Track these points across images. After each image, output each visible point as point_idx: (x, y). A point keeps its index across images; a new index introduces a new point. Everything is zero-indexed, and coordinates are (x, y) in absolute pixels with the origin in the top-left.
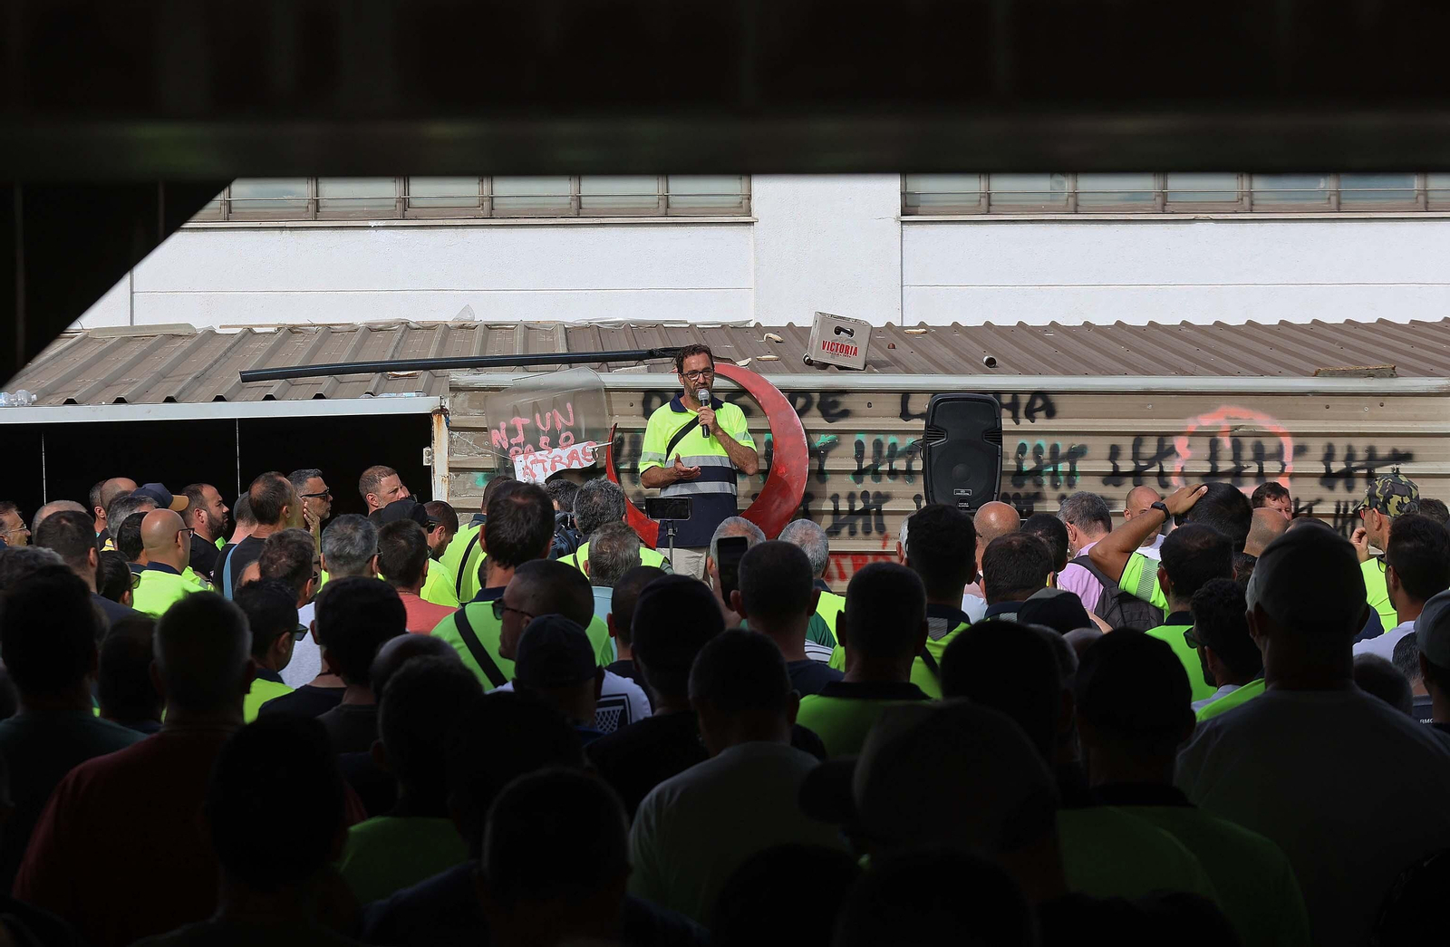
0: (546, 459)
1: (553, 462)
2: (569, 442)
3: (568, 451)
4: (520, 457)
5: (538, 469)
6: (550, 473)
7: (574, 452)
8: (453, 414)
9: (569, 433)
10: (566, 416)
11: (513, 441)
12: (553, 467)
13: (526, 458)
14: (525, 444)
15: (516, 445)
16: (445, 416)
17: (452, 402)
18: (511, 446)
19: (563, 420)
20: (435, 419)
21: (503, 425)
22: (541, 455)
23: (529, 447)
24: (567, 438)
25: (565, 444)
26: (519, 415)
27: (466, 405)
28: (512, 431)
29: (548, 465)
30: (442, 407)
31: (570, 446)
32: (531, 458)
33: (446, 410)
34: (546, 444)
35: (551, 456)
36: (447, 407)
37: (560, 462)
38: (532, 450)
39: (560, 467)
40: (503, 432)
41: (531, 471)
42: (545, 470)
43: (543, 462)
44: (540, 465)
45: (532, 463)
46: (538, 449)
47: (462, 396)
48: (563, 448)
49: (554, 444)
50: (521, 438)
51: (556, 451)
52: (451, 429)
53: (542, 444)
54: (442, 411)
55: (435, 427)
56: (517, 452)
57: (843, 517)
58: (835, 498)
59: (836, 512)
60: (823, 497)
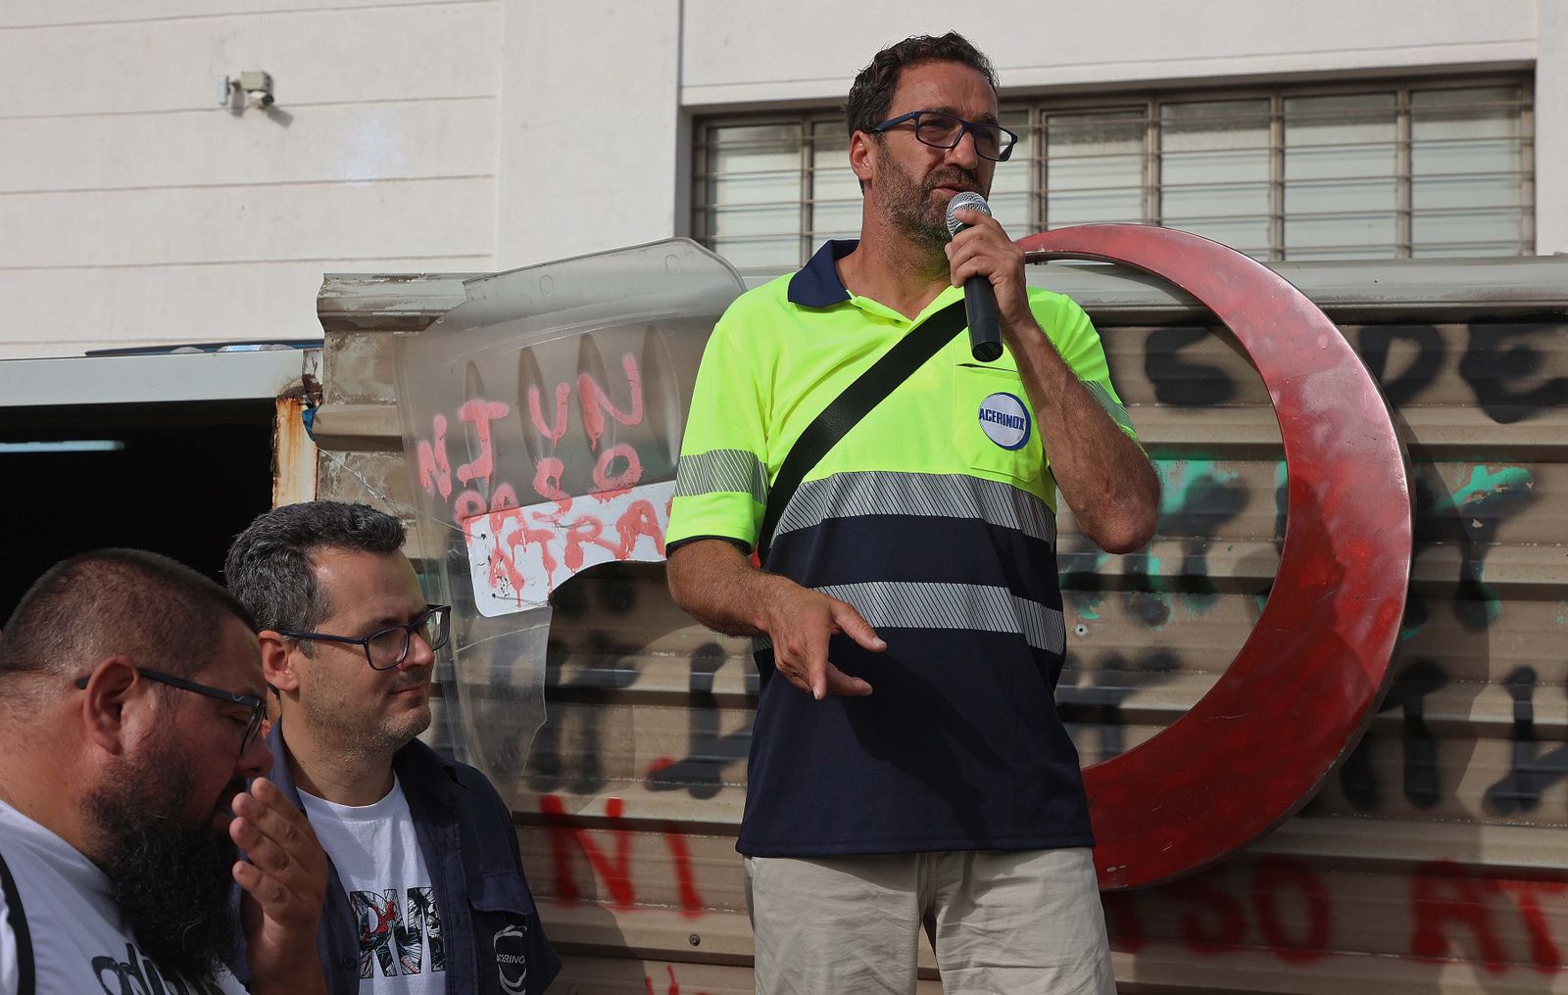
0: (550, 527)
1: (574, 538)
2: (626, 477)
3: (621, 504)
4: (479, 526)
5: (528, 559)
6: (563, 574)
7: (644, 508)
8: (333, 399)
9: (629, 451)
10: (623, 402)
11: (464, 473)
12: (573, 555)
13: (496, 526)
14: (495, 480)
15: (472, 485)
16: (311, 406)
17: (331, 365)
18: (458, 487)
19: (609, 407)
20: (283, 413)
21: (440, 423)
22: (537, 516)
23: (505, 490)
24: (620, 464)
25: (609, 484)
26: (482, 392)
27: (369, 372)
28: (459, 448)
29: (558, 548)
30: (307, 379)
31: (625, 488)
32: (510, 525)
33: (318, 387)
34: (551, 480)
35: (568, 519)
36: (319, 379)
37: (594, 537)
38: (513, 499)
39: (594, 556)
40: (441, 445)
41: (511, 566)
42: (549, 564)
43: (543, 537)
44: (535, 548)
45: (514, 540)
46: (530, 497)
47: (359, 346)
48: (604, 494)
49: (572, 486)
50: (483, 463)
51: (584, 505)
52: (327, 442)
53: (541, 484)
54: (307, 391)
55: (283, 437)
56: (472, 506)
57: (1548, 748)
58: (1521, 682)
59: (1523, 731)
60: (1478, 679)
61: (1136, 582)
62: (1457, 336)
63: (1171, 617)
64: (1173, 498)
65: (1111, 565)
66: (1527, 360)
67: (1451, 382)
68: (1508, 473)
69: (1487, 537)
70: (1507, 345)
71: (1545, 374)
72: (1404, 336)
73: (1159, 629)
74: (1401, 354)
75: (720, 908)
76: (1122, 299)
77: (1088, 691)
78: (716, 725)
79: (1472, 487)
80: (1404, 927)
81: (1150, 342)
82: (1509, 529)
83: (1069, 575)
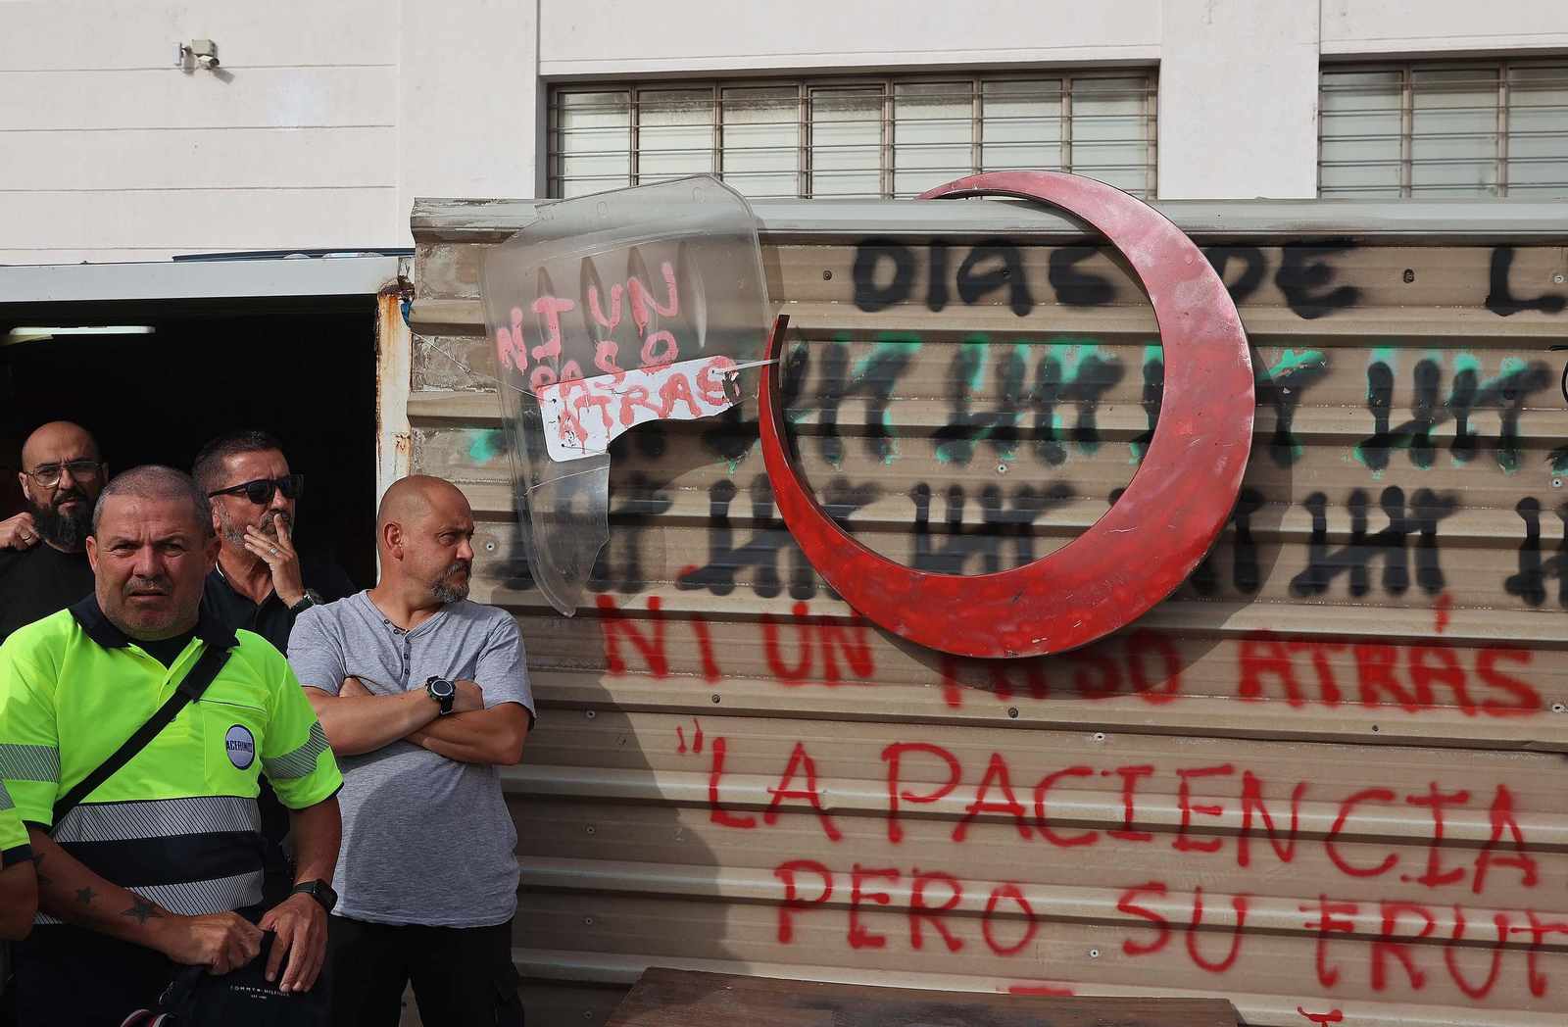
0: (608, 394)
1: (627, 402)
2: (666, 356)
3: (663, 376)
4: (550, 393)
5: (591, 419)
6: (619, 429)
7: (679, 379)
8: (423, 295)
9: (668, 337)
10: (663, 299)
11: (538, 352)
12: (627, 414)
13: (565, 393)
14: (563, 358)
15: (545, 361)
16: (406, 300)
17: (421, 269)
18: (532, 363)
19: (653, 304)
20: (383, 306)
21: (517, 314)
22: (597, 385)
23: (572, 366)
24: (662, 347)
25: (654, 360)
26: (551, 291)
27: (452, 275)
28: (533, 333)
29: (614, 410)
30: (401, 279)
31: (666, 364)
32: (576, 392)
33: (410, 286)
34: (609, 358)
35: (622, 387)
36: (412, 279)
37: (642, 402)
38: (578, 373)
39: (642, 415)
40: (518, 332)
41: (577, 423)
42: (607, 422)
43: (602, 401)
44: (596, 409)
45: (578, 404)
46: (592, 371)
47: (443, 255)
48: (650, 369)
49: (628, 361)
50: (553, 345)
51: (634, 377)
52: (419, 328)
53: (601, 361)
54: (402, 289)
55: (383, 323)
56: (545, 378)
57: (1334, 550)
58: (1317, 503)
59: (1319, 538)
60: (1285, 501)
61: (1043, 433)
62: (1274, 256)
63: (1068, 459)
64: (1069, 373)
65: (1026, 420)
66: (1323, 273)
67: (1270, 289)
68: (1309, 355)
69: (1294, 400)
70: (1310, 263)
71: (1336, 284)
72: (1237, 256)
73: (1059, 467)
74: (1236, 267)
75: (733, 675)
76: (1035, 226)
77: (1009, 513)
78: (729, 541)
79: (1282, 365)
80: (1233, 677)
81: (1053, 258)
82: (1310, 395)
83: (995, 429)
